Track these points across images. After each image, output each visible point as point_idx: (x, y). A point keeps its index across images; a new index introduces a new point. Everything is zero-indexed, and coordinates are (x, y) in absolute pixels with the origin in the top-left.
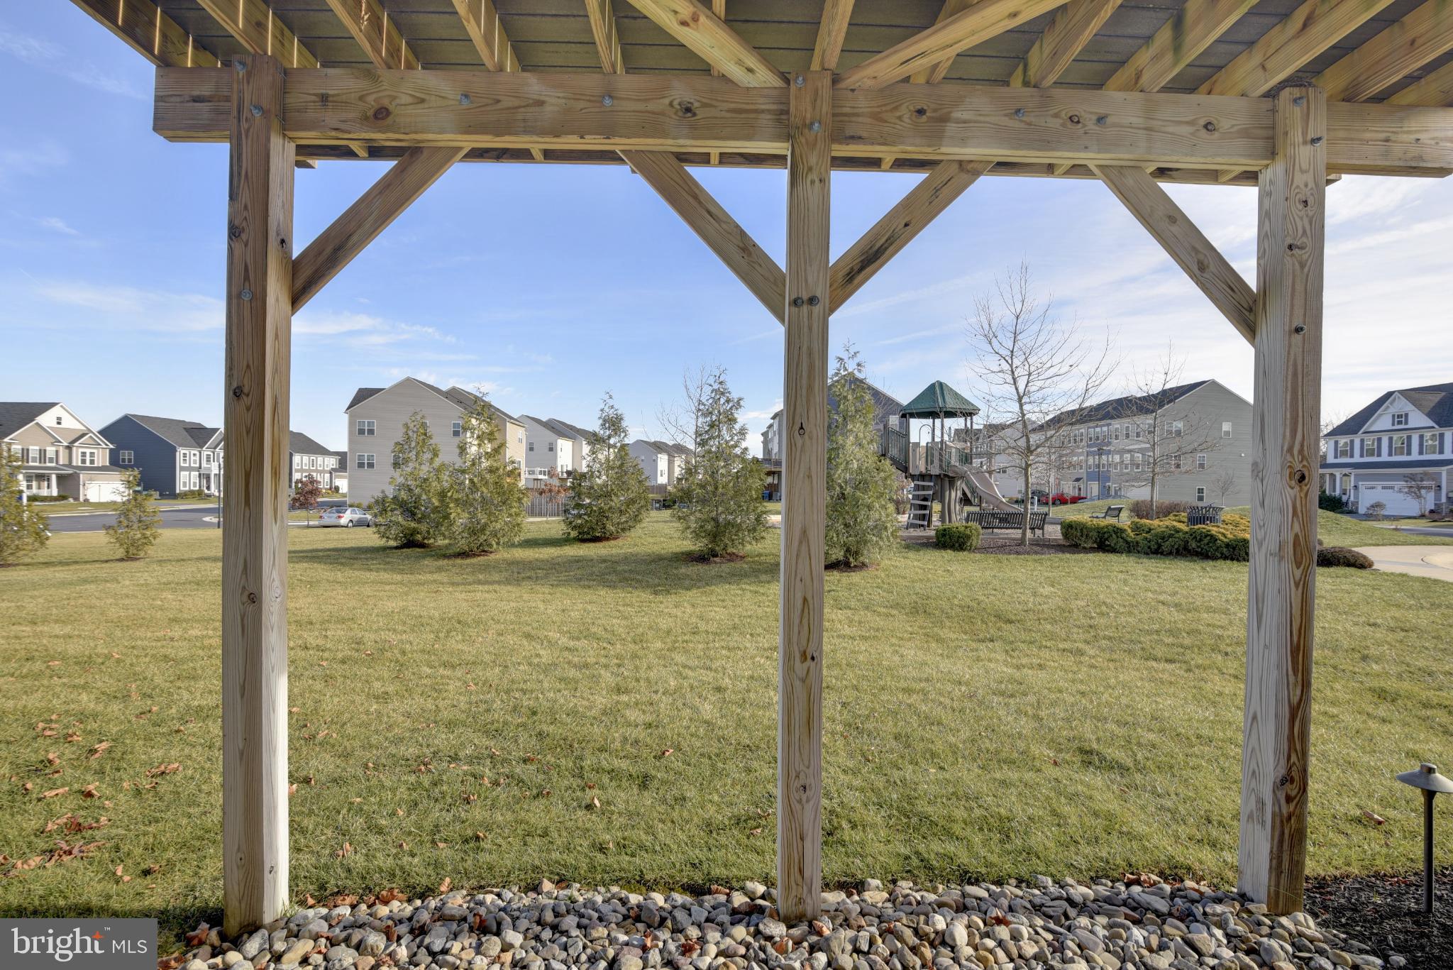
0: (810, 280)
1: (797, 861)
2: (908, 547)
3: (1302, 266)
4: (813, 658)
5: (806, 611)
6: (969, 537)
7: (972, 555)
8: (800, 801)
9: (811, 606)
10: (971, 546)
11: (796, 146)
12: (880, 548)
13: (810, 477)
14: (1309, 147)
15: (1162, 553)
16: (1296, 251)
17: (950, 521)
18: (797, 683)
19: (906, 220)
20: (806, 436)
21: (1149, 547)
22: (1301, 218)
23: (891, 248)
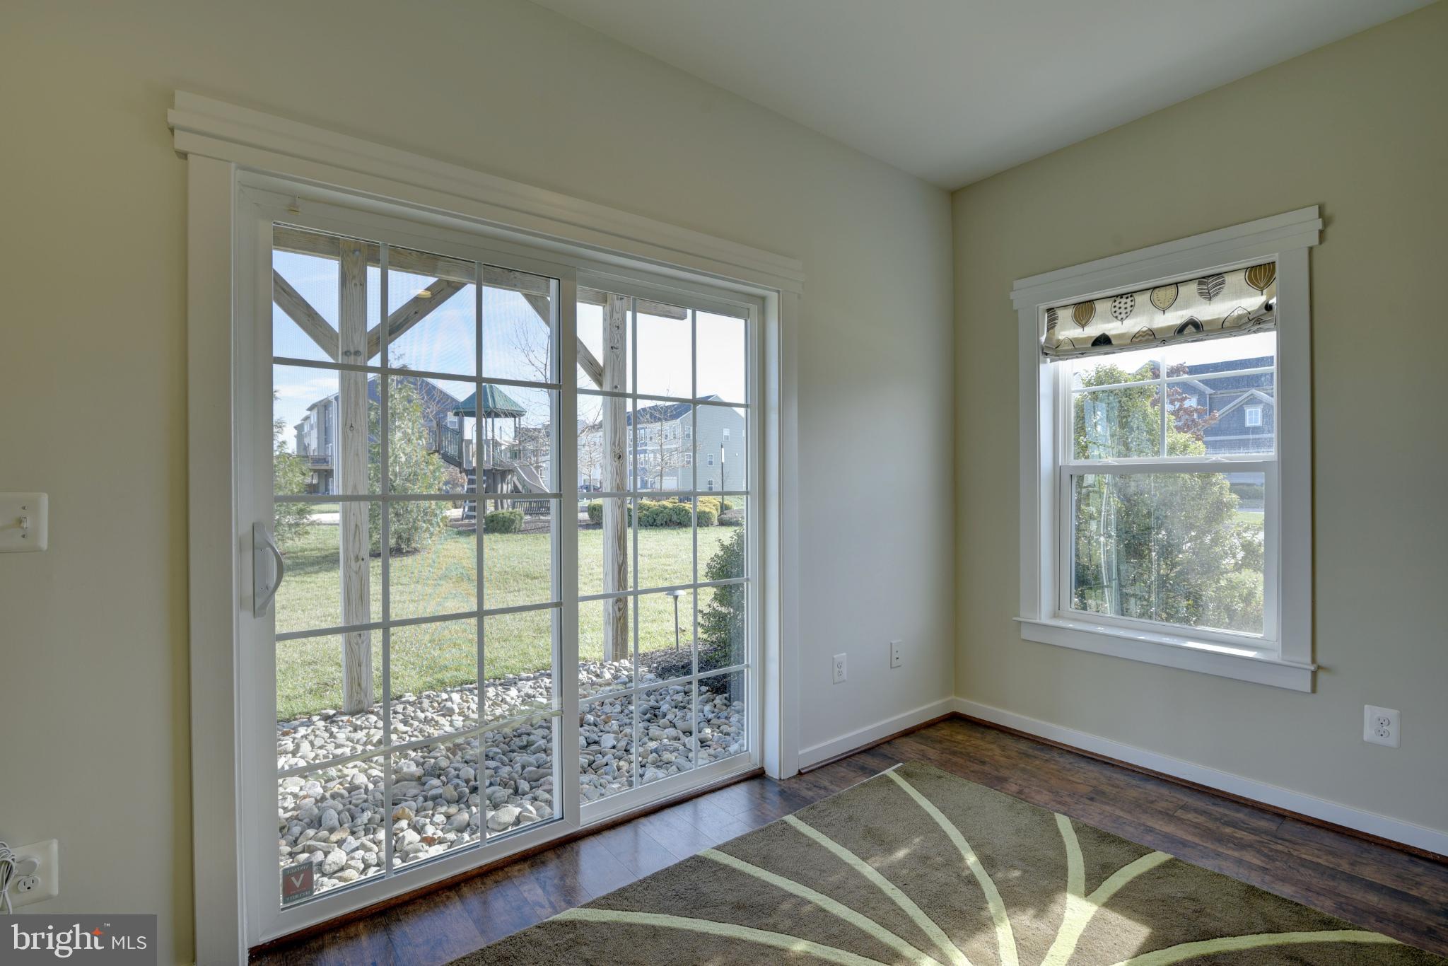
0: (356, 342)
1: (356, 678)
2: (460, 533)
3: (617, 357)
4: (363, 559)
5: (357, 533)
6: (513, 521)
7: (515, 536)
8: (357, 644)
9: (361, 530)
10: (515, 528)
11: (344, 263)
12: (432, 535)
13: (357, 455)
14: (619, 301)
15: (656, 525)
16: (615, 350)
17: (502, 508)
18: (353, 575)
19: (415, 310)
20: (354, 431)
21: (648, 521)
22: (617, 334)
23: (407, 325)
